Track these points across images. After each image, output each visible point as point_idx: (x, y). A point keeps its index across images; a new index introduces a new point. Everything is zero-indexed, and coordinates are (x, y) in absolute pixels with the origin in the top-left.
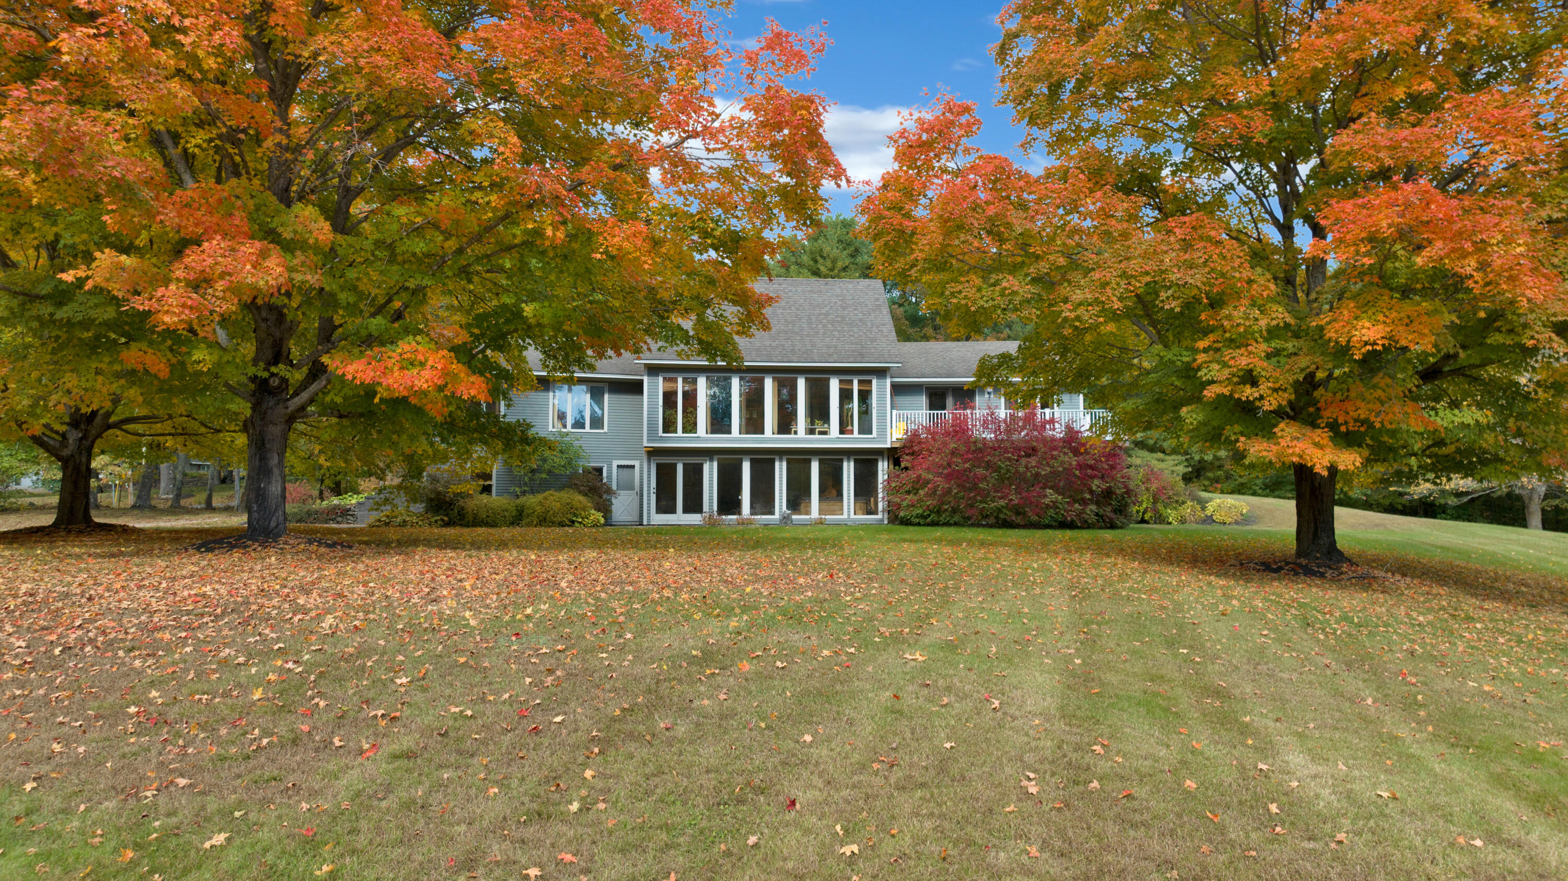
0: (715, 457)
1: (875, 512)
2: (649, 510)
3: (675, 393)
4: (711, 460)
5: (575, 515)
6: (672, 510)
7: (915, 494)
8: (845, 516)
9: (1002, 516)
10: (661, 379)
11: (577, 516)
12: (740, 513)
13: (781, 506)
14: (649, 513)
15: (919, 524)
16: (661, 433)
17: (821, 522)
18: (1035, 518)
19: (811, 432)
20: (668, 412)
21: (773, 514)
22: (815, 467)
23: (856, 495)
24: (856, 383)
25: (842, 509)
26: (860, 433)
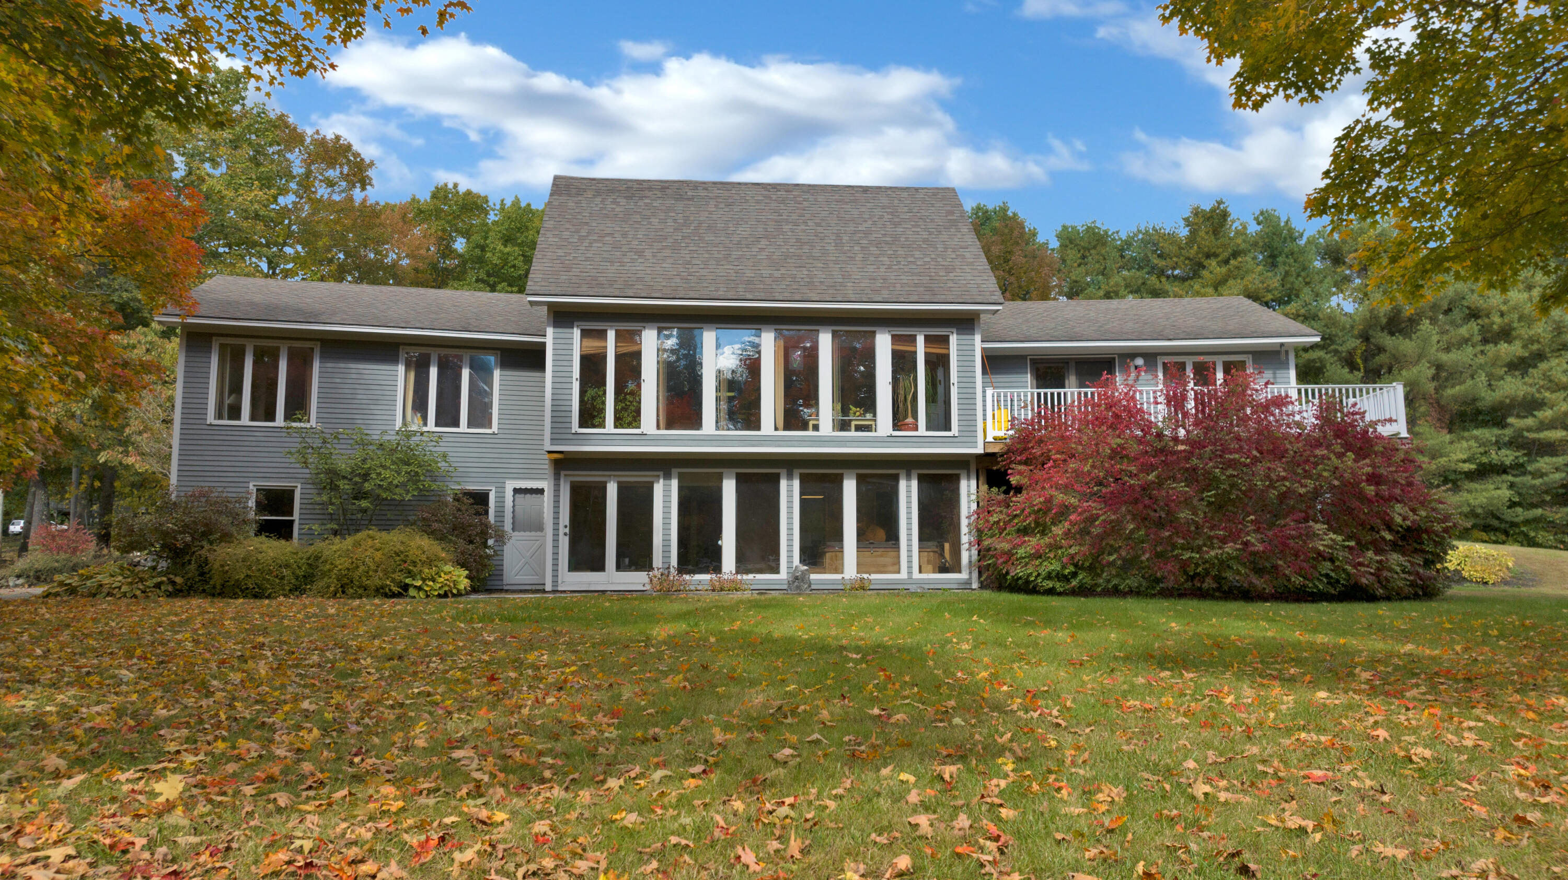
0: (675, 471)
1: (956, 568)
2: (555, 565)
3: (603, 357)
4: (668, 476)
5: (410, 574)
6: (599, 566)
7: (1043, 533)
8: (903, 575)
9: (1229, 575)
10: (577, 333)
11: (414, 578)
12: (718, 569)
13: (790, 557)
14: (555, 571)
15: (1051, 592)
16: (575, 427)
17: (861, 587)
18: (1297, 580)
19: (843, 426)
20: (591, 392)
21: (776, 570)
22: (850, 488)
23: (921, 539)
24: (920, 340)
25: (898, 563)
26: (928, 428)
